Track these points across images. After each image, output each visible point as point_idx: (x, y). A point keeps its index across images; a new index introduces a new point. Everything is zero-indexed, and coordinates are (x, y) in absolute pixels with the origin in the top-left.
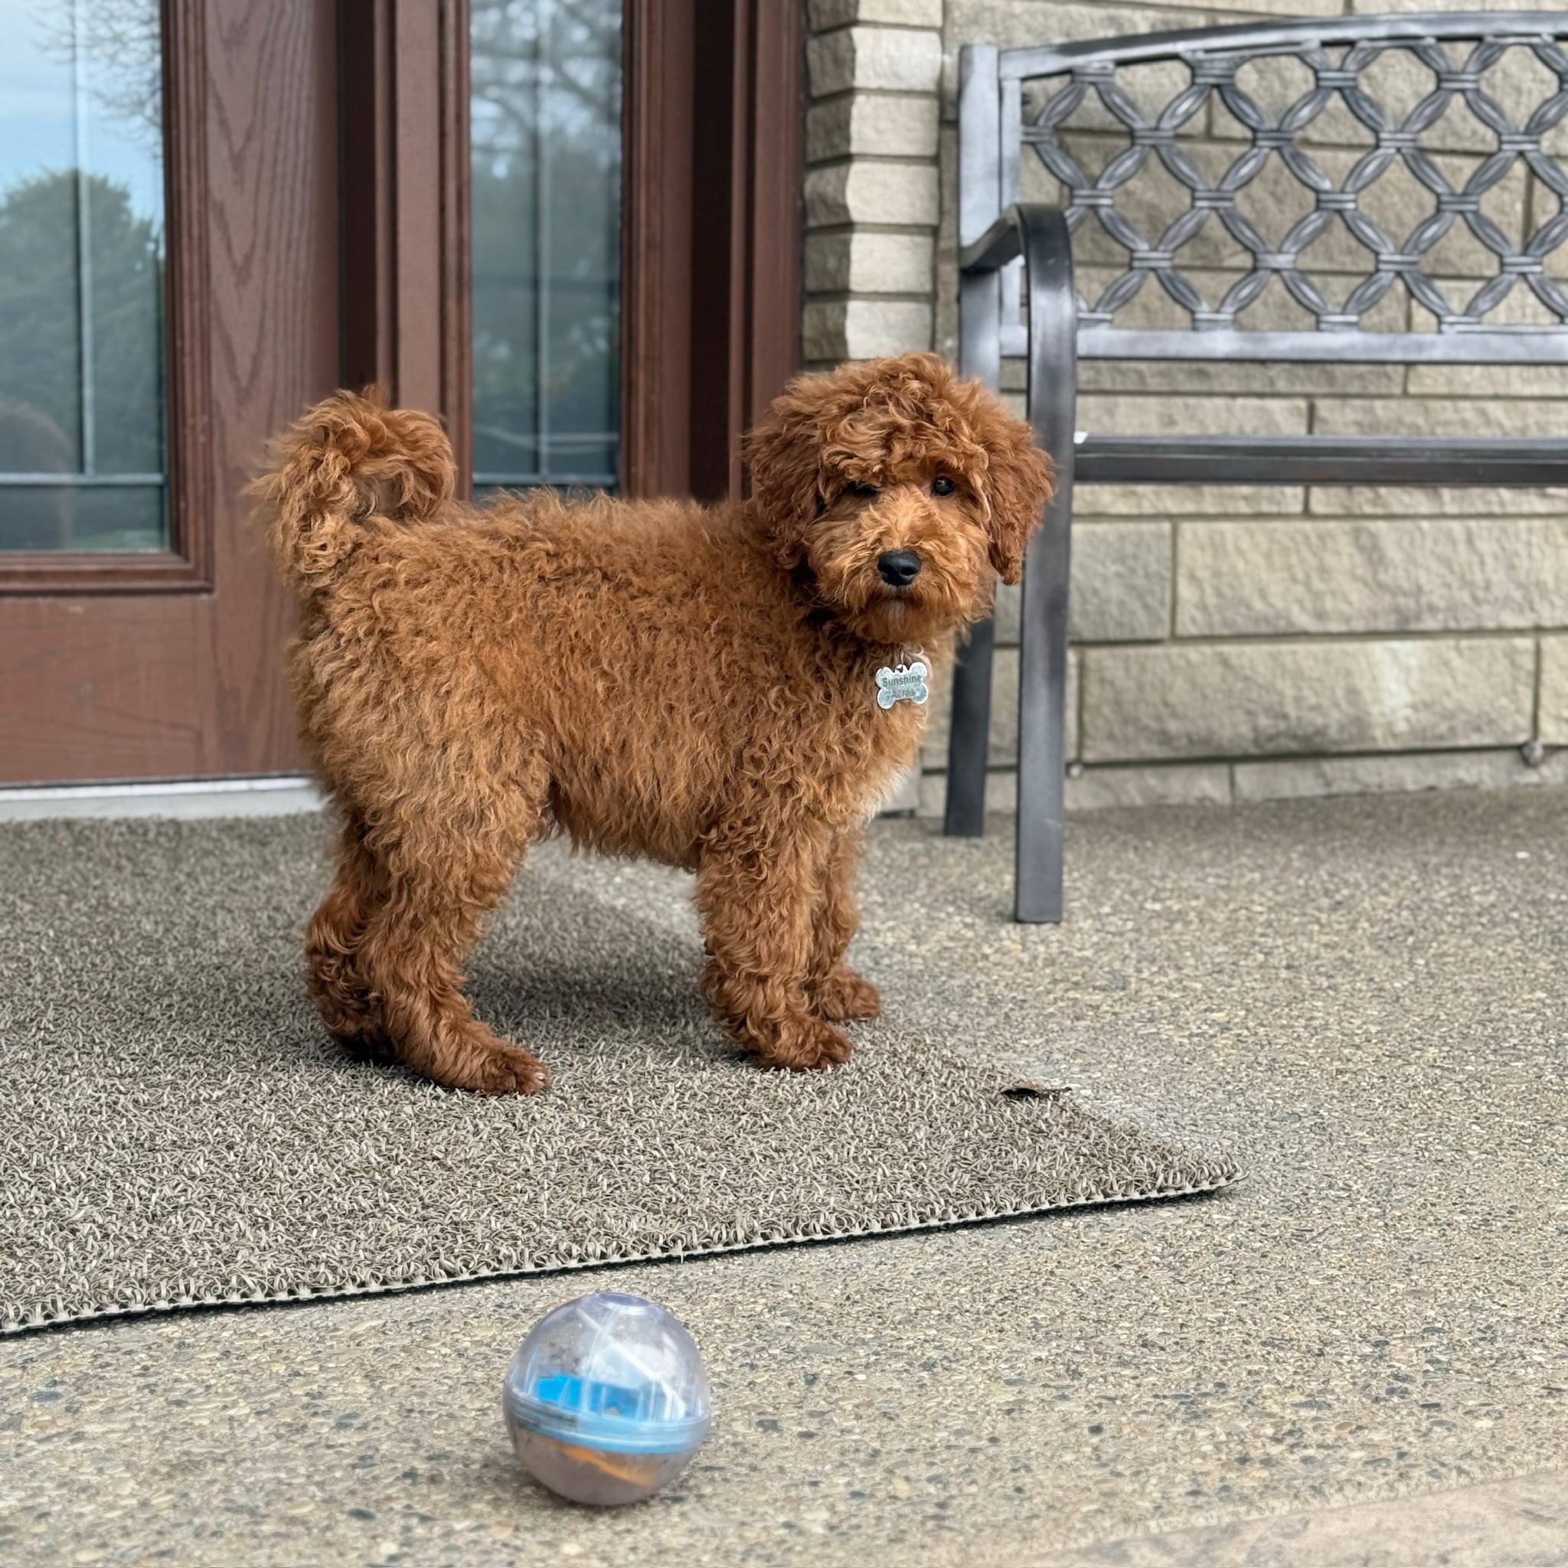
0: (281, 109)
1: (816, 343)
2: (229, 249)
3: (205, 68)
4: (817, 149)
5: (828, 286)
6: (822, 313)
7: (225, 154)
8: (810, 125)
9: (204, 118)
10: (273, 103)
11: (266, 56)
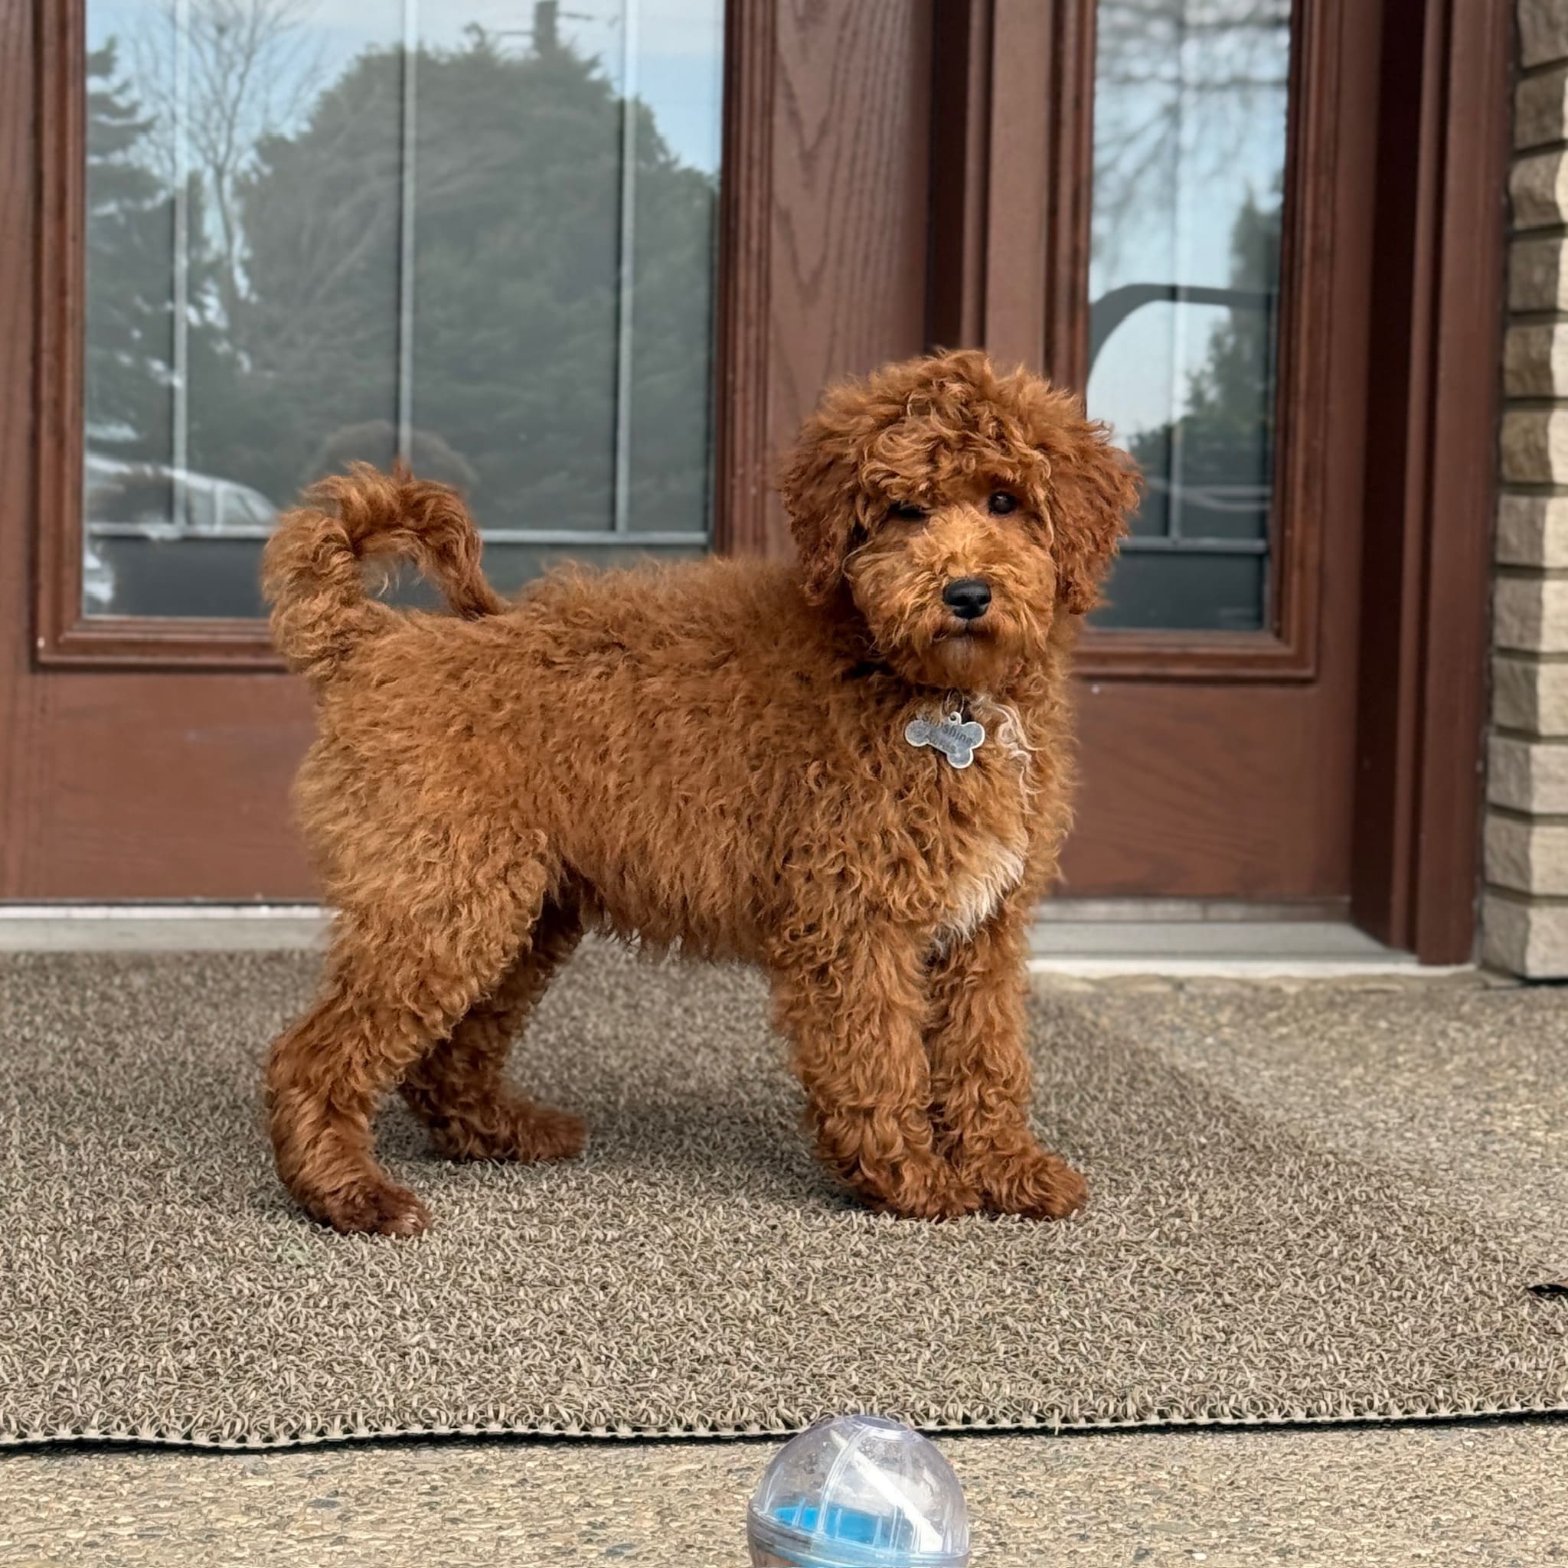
0: (863, 97)
1: (1518, 376)
2: (794, 260)
3: (774, 50)
4: (1527, 133)
5: (1534, 304)
6: (1525, 337)
7: (794, 152)
8: (1520, 103)
9: (769, 110)
10: (854, 90)
11: (848, 34)
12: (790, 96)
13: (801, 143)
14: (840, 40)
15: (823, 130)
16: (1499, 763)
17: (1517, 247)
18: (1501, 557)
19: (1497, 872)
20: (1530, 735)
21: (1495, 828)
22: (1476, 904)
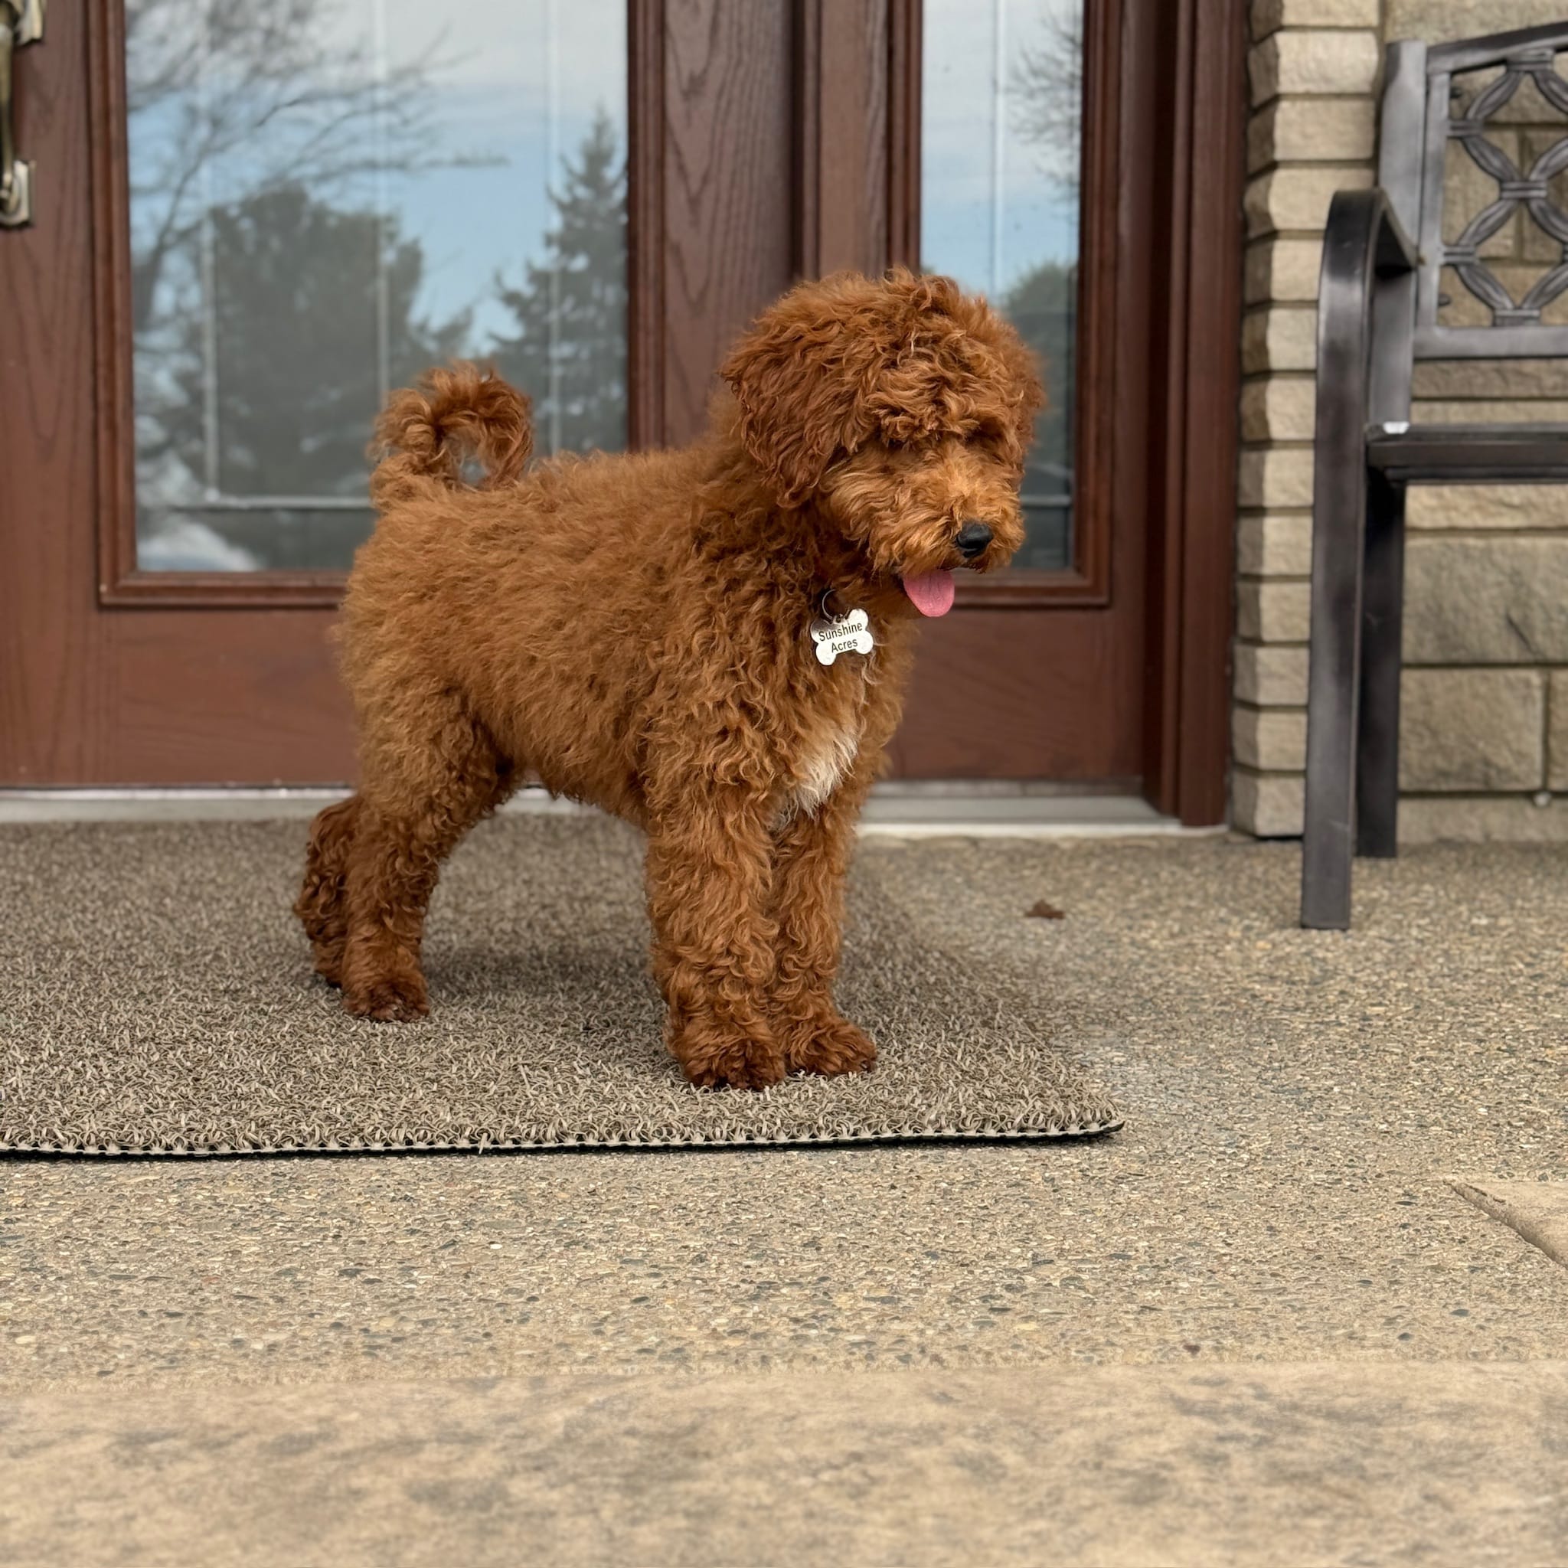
0: (736, 152)
1: (1251, 356)
2: (685, 283)
3: (664, 117)
5: (1259, 296)
6: (1253, 325)
7: (683, 198)
8: (1250, 137)
9: (661, 164)
10: (729, 147)
11: (723, 104)
12: (678, 153)
13: (688, 191)
14: (717, 108)
15: (705, 180)
16: (1241, 665)
17: (1251, 252)
18: (1244, 502)
19: (1241, 754)
20: (1257, 642)
21: (1239, 716)
22: (1227, 779)
